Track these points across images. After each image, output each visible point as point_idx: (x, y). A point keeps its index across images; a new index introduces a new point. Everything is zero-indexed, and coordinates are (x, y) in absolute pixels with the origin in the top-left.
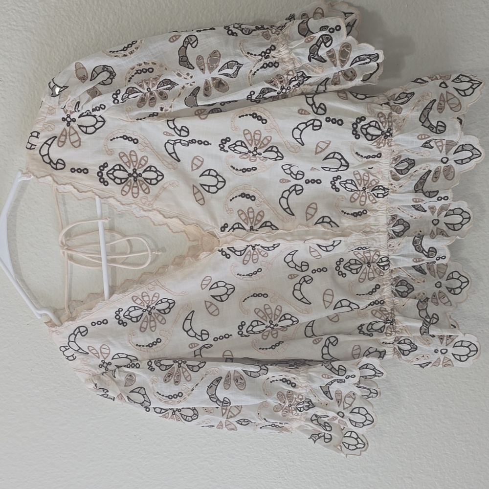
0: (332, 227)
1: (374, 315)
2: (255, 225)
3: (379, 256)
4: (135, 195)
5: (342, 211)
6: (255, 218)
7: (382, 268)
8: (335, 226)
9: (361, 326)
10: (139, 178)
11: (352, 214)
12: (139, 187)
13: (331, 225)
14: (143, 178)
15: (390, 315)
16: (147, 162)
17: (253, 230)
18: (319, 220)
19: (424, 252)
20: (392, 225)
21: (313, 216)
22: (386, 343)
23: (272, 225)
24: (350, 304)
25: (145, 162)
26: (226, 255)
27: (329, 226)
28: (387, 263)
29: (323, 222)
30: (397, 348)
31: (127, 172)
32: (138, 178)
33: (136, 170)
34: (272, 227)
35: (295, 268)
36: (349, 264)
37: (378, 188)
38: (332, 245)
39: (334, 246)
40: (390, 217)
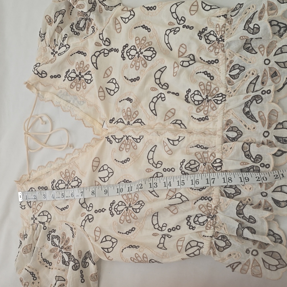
0: (181, 128)
1: (200, 209)
2: (131, 121)
3: (214, 157)
4: (78, 89)
5: (192, 116)
6: (132, 116)
7: (215, 168)
8: (184, 127)
9: (189, 217)
10: (82, 78)
11: (197, 119)
12: (81, 84)
13: (181, 126)
14: (84, 79)
15: (213, 211)
17: (129, 124)
18: (173, 121)
19: (252, 159)
20: (226, 130)
21: (170, 118)
22: (205, 236)
23: (142, 122)
24: (181, 196)
25: (87, 68)
26: (110, 141)
28: (220, 164)
29: (175, 123)
30: (214, 243)
31: (76, 74)
32: (81, 78)
33: (81, 73)
34: (142, 123)
35: (152, 164)
36: (189, 164)
37: (218, 96)
38: (178, 140)
39: (179, 141)
40: (225, 122)
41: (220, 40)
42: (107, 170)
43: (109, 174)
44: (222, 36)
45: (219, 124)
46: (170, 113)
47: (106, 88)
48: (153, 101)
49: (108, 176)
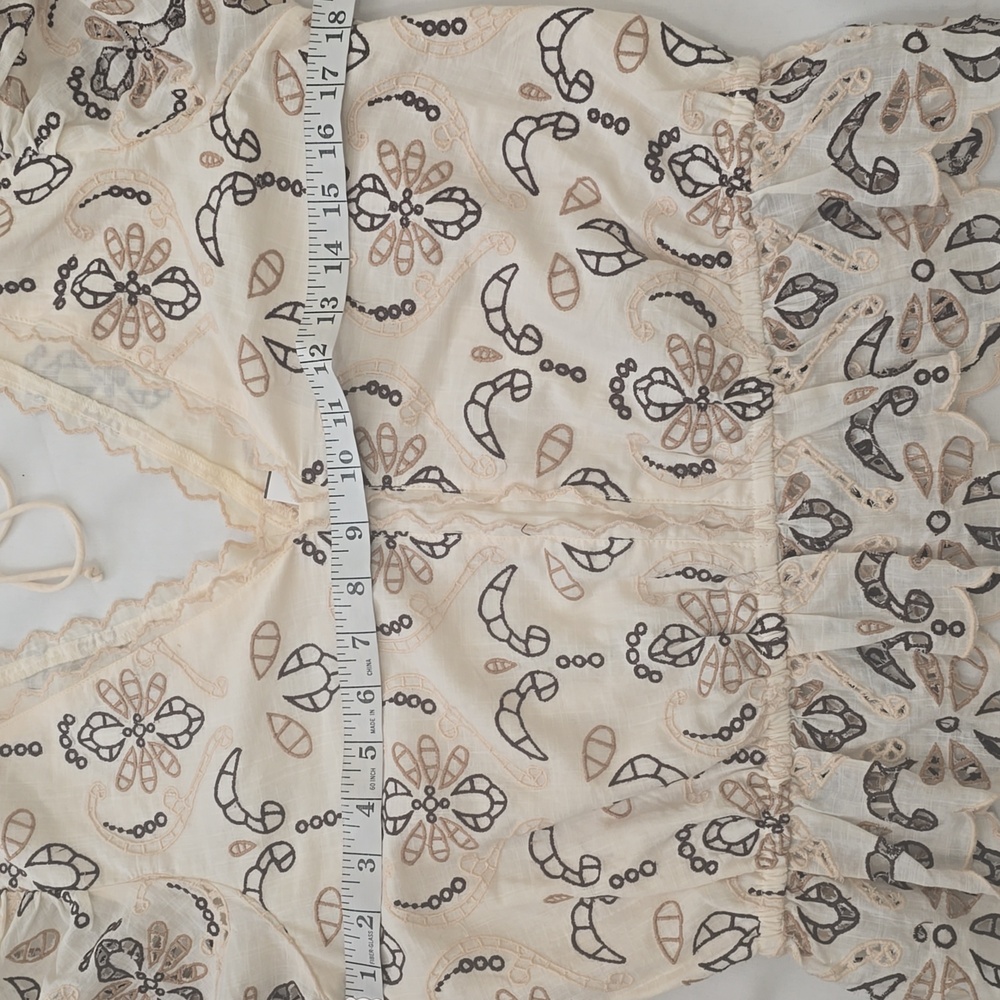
0: (608, 499)
1: (727, 798)
2: (398, 473)
3: (755, 611)
4: (128, 341)
5: (646, 458)
6: (399, 455)
7: (763, 649)
8: (617, 496)
9: (688, 828)
10: (142, 297)
11: (670, 469)
12: (141, 321)
13: (607, 493)
14: (154, 298)
15: (777, 802)
16: (166, 256)
17: (391, 488)
18: (573, 475)
19: (894, 606)
20: (789, 513)
21: (557, 463)
22: (759, 893)
23: (443, 478)
24: (658, 770)
25: (161, 257)
26: (315, 553)
27: (600, 495)
28: (780, 634)
29: (583, 482)
30: (796, 914)
31: (114, 279)
32: (139, 297)
33: (136, 275)
34: (444, 484)
35: (508, 641)
36: (663, 642)
37: (742, 388)
38: (607, 551)
39: (613, 556)
40: (783, 485)
41: (737, 183)
42: (318, 663)
43: (329, 680)
44: (743, 169)
45: (760, 491)
46: (555, 443)
47: (267, 341)
48: (477, 398)
49: (325, 688)
